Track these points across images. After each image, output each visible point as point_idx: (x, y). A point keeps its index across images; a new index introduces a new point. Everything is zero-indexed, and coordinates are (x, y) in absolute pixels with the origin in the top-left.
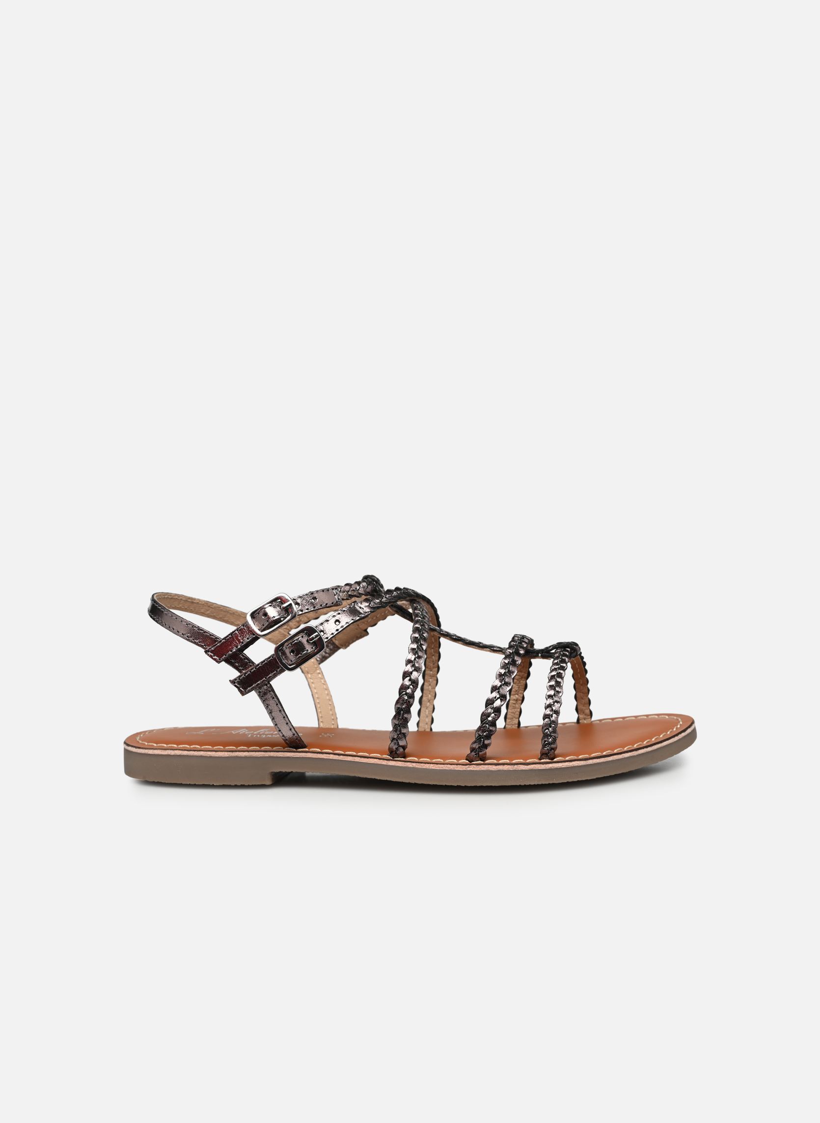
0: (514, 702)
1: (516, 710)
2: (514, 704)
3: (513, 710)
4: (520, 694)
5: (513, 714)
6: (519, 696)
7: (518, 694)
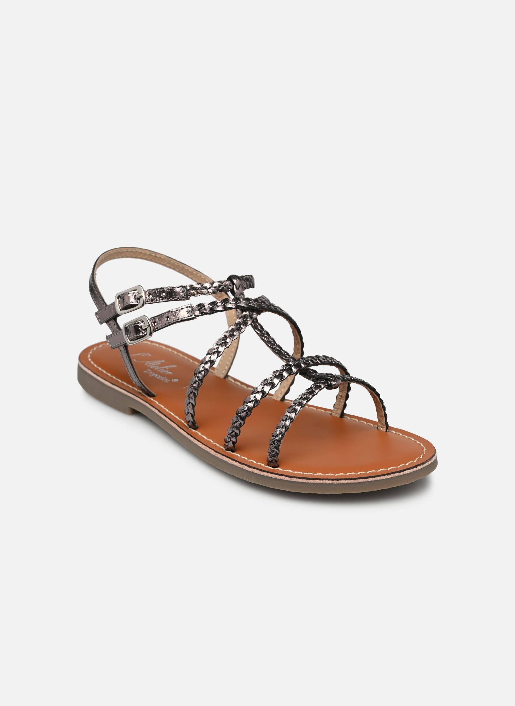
0: (340, 397)
1: (340, 403)
2: (340, 398)
3: (339, 403)
4: (344, 393)
5: (338, 406)
6: (343, 394)
7: (342, 392)
